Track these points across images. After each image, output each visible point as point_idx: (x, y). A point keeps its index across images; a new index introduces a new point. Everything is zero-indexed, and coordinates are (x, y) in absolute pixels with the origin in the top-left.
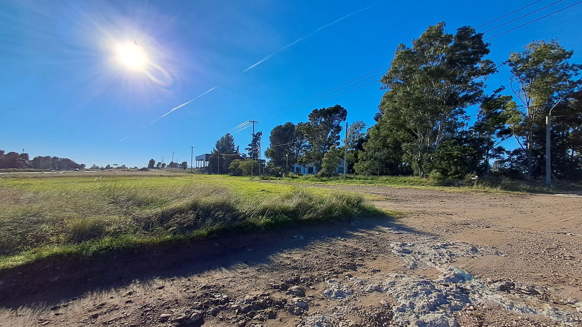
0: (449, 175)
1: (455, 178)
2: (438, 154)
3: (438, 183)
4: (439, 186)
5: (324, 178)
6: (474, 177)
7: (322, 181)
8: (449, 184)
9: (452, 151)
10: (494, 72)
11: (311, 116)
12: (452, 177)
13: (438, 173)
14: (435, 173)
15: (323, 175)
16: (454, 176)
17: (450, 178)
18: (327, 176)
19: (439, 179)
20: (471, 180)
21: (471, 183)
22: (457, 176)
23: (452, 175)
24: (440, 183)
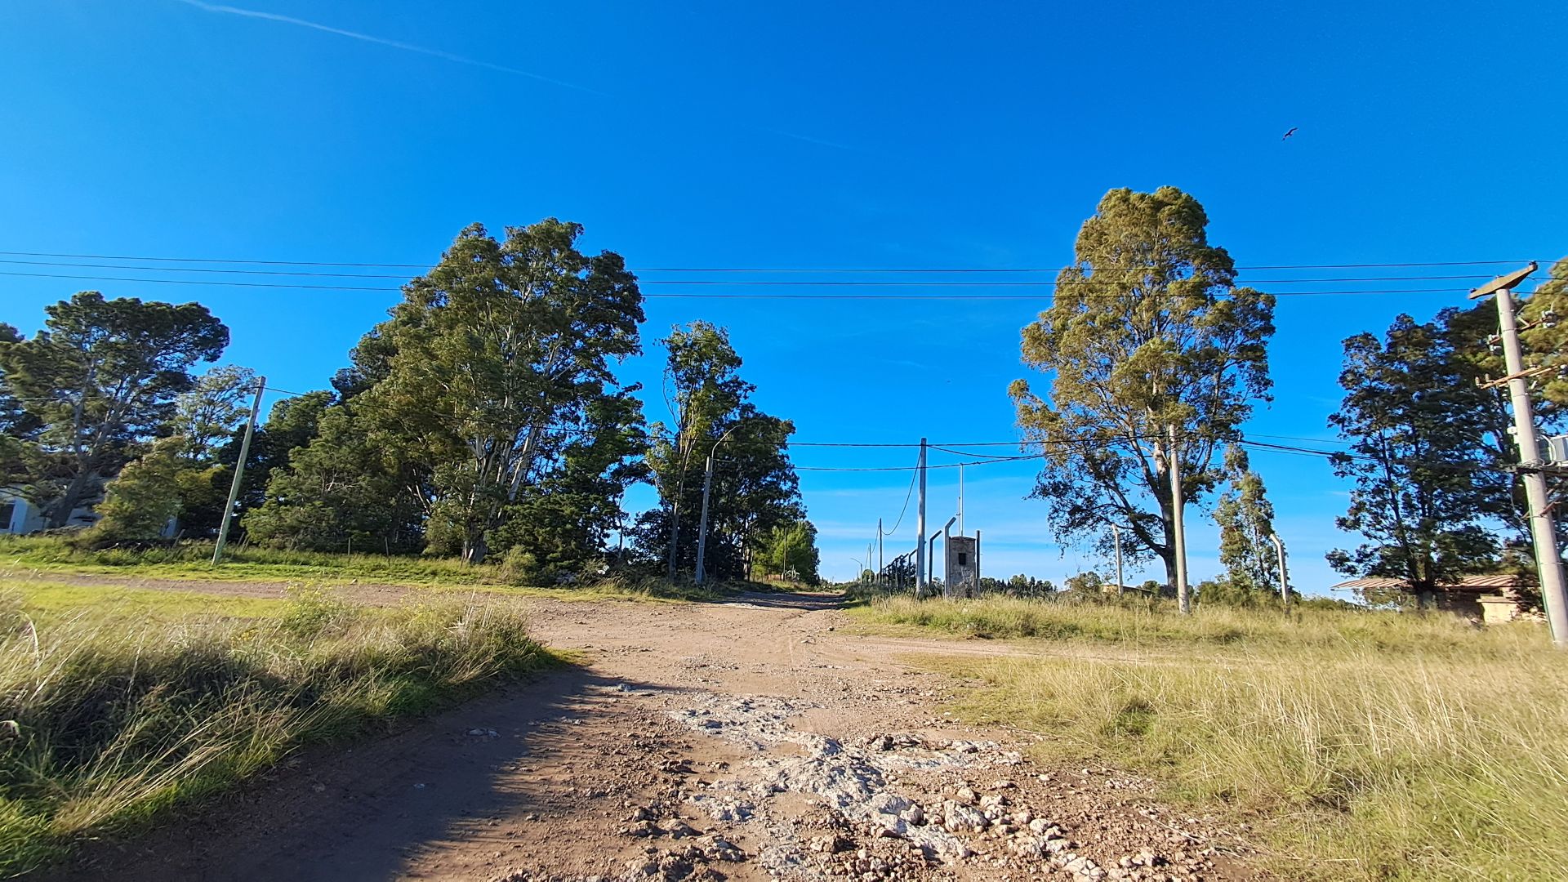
0: (550, 561)
1: (562, 567)
2: (528, 508)
3: (525, 580)
4: (527, 586)
5: (114, 554)
6: (601, 568)
7: (105, 562)
8: (549, 583)
9: (560, 504)
10: (636, 351)
12: (556, 566)
13: (528, 555)
14: (517, 556)
15: (106, 541)
16: (559, 564)
17: (552, 566)
18: (126, 544)
19: (528, 569)
20: (595, 574)
21: (594, 581)
22: (565, 563)
23: (555, 560)
24: (529, 580)
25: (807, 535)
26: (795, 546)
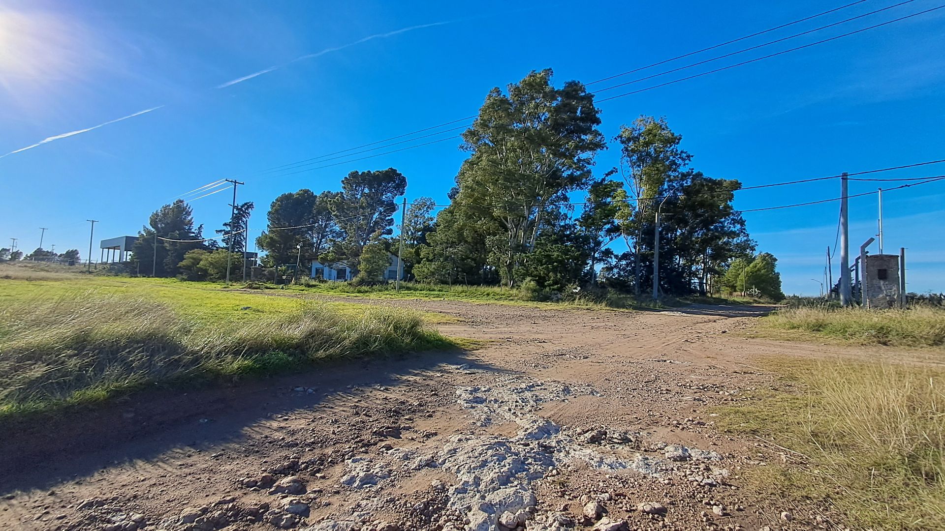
0: (547, 286)
1: (554, 290)
2: (534, 255)
3: (531, 297)
4: (533, 301)
5: (364, 288)
6: (576, 289)
7: (359, 292)
8: (545, 299)
9: (551, 251)
11: (346, 182)
12: (550, 289)
13: (532, 283)
14: (529, 283)
15: (362, 282)
16: (552, 287)
17: (547, 289)
18: (368, 284)
19: (534, 291)
20: (572, 293)
21: (572, 297)
22: (556, 287)
23: (549, 285)
24: (534, 297)
25: (767, 264)
26: (756, 272)
